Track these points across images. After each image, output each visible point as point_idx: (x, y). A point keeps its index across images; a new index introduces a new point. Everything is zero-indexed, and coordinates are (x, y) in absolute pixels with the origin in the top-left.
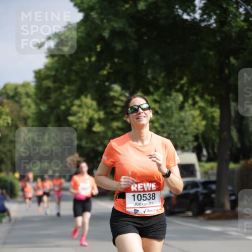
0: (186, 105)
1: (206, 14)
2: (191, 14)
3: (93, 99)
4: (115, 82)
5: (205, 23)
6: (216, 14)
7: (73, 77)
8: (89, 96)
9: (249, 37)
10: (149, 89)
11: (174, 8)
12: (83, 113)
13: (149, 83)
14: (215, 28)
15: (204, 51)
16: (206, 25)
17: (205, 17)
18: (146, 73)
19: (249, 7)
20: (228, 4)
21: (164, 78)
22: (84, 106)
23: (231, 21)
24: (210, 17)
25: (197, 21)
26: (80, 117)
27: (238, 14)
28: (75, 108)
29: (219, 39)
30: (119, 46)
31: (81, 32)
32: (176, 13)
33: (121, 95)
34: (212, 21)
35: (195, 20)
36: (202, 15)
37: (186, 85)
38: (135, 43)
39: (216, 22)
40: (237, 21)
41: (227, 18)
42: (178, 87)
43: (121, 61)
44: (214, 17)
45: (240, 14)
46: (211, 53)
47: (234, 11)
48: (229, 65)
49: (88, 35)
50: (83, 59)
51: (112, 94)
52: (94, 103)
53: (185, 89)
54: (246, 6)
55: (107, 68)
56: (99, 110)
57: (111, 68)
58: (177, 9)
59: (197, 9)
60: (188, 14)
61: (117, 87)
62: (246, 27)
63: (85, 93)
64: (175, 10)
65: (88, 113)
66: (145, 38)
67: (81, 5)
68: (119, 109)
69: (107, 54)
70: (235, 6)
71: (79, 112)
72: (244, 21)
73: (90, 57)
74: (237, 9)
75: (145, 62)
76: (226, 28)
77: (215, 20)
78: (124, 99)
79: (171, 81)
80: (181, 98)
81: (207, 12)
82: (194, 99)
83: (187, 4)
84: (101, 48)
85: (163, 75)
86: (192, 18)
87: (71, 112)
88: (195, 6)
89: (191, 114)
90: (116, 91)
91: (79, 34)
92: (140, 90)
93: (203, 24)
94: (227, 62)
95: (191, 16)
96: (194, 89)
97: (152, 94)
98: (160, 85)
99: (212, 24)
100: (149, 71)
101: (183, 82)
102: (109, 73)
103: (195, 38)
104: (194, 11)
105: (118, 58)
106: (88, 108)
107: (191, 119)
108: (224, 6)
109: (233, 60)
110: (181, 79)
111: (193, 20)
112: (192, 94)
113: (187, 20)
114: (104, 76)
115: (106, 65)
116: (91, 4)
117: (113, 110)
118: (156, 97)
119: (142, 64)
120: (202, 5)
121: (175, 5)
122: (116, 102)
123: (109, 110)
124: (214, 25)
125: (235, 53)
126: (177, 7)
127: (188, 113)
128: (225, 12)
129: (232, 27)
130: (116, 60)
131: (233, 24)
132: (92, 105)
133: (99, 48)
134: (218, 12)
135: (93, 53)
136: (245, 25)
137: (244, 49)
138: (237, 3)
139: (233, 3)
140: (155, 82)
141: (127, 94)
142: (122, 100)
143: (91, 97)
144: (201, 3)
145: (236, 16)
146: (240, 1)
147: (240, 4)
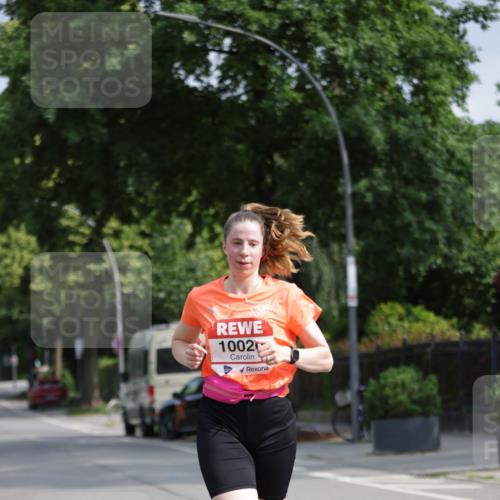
0: (198, 240)
1: (230, 77)
2: (203, 78)
3: (29, 232)
4: (68, 202)
5: (228, 95)
6: (246, 77)
8: (23, 227)
9: (307, 117)
10: (130, 213)
11: (171, 66)
12: (13, 258)
13: (131, 202)
14: (244, 102)
15: (228, 143)
16: (228, 98)
17: (228, 82)
18: (125, 183)
19: (305, 66)
20: (268, 61)
21: (157, 192)
22: (13, 246)
23: (273, 89)
24: (236, 83)
25: (214, 90)
26: (7, 266)
27: (285, 77)
29: (253, 122)
30: (73, 137)
31: (5, 112)
32: (176, 76)
33: (81, 224)
34: (240, 90)
35: (210, 89)
36: (222, 80)
37: (196, 204)
38: (104, 131)
39: (246, 93)
40: (284, 91)
41: (265, 85)
42: (182, 208)
43: (79, 163)
44: (243, 84)
45: (289, 77)
46: (240, 147)
47: (279, 72)
48: (272, 168)
49: (18, 117)
50: (11, 160)
51: (64, 222)
52: (33, 240)
53: (196, 211)
54: (300, 64)
55: (54, 176)
56: (41, 251)
57: (60, 175)
58: (177, 69)
59: (213, 68)
60: (198, 79)
61: (72, 210)
62: (300, 101)
63: (15, 222)
64: (173, 71)
65: (22, 258)
66: (122, 121)
67: (4, 63)
68: (78, 250)
69: (54, 150)
70: (280, 63)
71: (6, 256)
72: (300, 88)
73: (22, 157)
74: (284, 68)
75: (122, 164)
76: (265, 103)
77: (246, 87)
78: (86, 231)
79: (170, 198)
80: (189, 228)
81: (231, 74)
82: (212, 230)
83: (194, 60)
84: (42, 138)
85: (156, 184)
86: (204, 85)
88: (208, 64)
89: (207, 257)
90: (71, 218)
91: (2, 115)
92: (114, 215)
93: (224, 97)
94: (269, 162)
95: (201, 81)
96: (212, 211)
97: (137, 221)
98: (149, 205)
99: (239, 96)
100: (130, 181)
101: (191, 199)
102: (57, 185)
103: (210, 120)
104: (207, 73)
105: (73, 157)
106: (22, 248)
107: (208, 266)
108: (261, 63)
109: (279, 160)
110: (189, 194)
111: (206, 88)
112: (208, 220)
113: (195, 89)
114: (49, 190)
115: (52, 172)
116: (21, 61)
118: (144, 227)
119: (117, 167)
120: (221, 62)
121: (173, 63)
122: (72, 238)
124: (244, 98)
125: (282, 147)
126: (177, 65)
127: (202, 255)
128: (263, 73)
129: (276, 101)
130: (70, 162)
131: (278, 96)
132: (29, 244)
133: (38, 140)
134: (249, 74)
135: (28, 149)
136: (299, 97)
137: (298, 140)
138: (283, 58)
139: (275, 59)
140: (142, 200)
141: (91, 222)
142: (83, 234)
143: (27, 228)
144: (219, 58)
145: (282, 81)
146: (288, 55)
147: (288, 61)
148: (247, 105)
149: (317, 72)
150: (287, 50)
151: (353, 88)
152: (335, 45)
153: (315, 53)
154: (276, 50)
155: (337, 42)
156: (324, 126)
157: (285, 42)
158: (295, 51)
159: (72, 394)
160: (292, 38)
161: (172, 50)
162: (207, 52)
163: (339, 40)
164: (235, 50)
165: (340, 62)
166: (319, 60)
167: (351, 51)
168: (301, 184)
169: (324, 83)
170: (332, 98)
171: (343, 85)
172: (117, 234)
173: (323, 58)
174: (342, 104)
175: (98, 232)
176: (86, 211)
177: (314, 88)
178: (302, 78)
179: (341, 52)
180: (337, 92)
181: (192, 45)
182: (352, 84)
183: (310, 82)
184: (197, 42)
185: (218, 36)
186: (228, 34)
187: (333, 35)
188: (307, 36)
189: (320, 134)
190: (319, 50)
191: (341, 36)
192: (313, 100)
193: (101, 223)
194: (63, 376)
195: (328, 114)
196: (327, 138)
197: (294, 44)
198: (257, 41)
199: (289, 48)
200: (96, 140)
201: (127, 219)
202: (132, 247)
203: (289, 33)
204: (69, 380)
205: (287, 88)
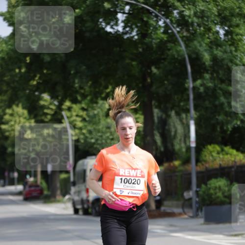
1: (129, 26)
2: (114, 27)
3: (24, 108)
4: (44, 92)
5: (128, 36)
6: (137, 27)
7: (5, 88)
8: (20, 105)
9: (169, 48)
10: (77, 98)
11: (98, 21)
12: (15, 121)
13: (77, 92)
14: (136, 39)
15: (128, 61)
16: (128, 38)
17: (127, 29)
18: (74, 82)
19: (168, 21)
20: (148, 18)
21: (90, 87)
22: (16, 115)
23: (151, 33)
24: (132, 29)
25: (121, 33)
26: (12, 126)
27: (157, 26)
28: (7, 117)
29: (141, 50)
30: (47, 58)
32: (100, 26)
33: (51, 104)
34: (134, 33)
35: (118, 33)
36: (124, 28)
37: (111, 93)
39: (137, 35)
40: (157, 34)
41: (147, 31)
42: (103, 95)
43: (50, 72)
44: (136, 30)
45: (160, 26)
46: (134, 63)
47: (154, 24)
48: (151, 74)
50: (14, 70)
51: (42, 103)
52: (26, 112)
54: (165, 19)
55: (37, 78)
56: (30, 118)
57: (40, 78)
58: (101, 22)
59: (120, 22)
60: (112, 27)
61: (46, 96)
62: (165, 39)
63: (16, 103)
64: (99, 23)
65: (20, 122)
67: (10, 19)
68: (49, 117)
70: (155, 19)
71: (11, 121)
72: (165, 32)
73: (20, 68)
74: (157, 21)
75: (72, 72)
76: (147, 40)
77: (137, 31)
78: (53, 107)
79: (97, 90)
80: (107, 106)
81: (129, 25)
83: (110, 18)
84: (30, 59)
85: (90, 83)
86: (115, 31)
87: (4, 120)
88: (117, 20)
90: (46, 101)
91: (9, 47)
92: (68, 98)
93: (126, 37)
94: (149, 71)
95: (114, 29)
97: (80, 102)
98: (86, 93)
99: (134, 36)
100: (76, 81)
101: (108, 90)
102: (38, 83)
103: (118, 49)
104: (117, 24)
105: (46, 68)
106: (20, 116)
108: (145, 19)
109: (154, 70)
110: (107, 88)
111: (116, 32)
113: (110, 33)
114: (34, 86)
115: (35, 76)
117: (43, 118)
118: (83, 105)
119: (70, 74)
120: (124, 18)
121: (99, 19)
122: (46, 111)
123: (39, 118)
124: (136, 37)
125: (156, 63)
126: (101, 20)
128: (146, 24)
129: (153, 39)
130: (45, 71)
131: (154, 36)
132: (23, 114)
133: (28, 60)
134: (139, 25)
135: (23, 64)
136: (165, 37)
137: (164, 59)
138: (157, 16)
139: (152, 17)
140: (82, 91)
141: (56, 103)
142: (52, 109)
143: (22, 105)
144: (123, 16)
145: (156, 28)
146: (159, 15)
147: (159, 18)
148: (138, 41)
149: (174, 24)
150: (159, 12)
151: (193, 32)
152: (184, 9)
153: (173, 13)
154: (153, 12)
155: (185, 8)
156: (178, 52)
157: (158, 8)
158: (163, 13)
159: (46, 192)
160: (161, 6)
161: (98, 12)
162: (116, 13)
163: (186, 7)
164: (131, 12)
165: (187, 18)
166: (176, 17)
167: (192, 12)
168: (166, 82)
169: (178, 29)
170: (182, 38)
171: (188, 31)
172: (69, 109)
173: (177, 16)
174: (188, 41)
175: (60, 108)
176: (53, 97)
177: (173, 32)
178: (167, 27)
179: (187, 13)
180: (185, 34)
181: (109, 9)
182: (193, 30)
183: (171, 29)
184: (111, 8)
185: (123, 5)
186: (127, 4)
187: (183, 4)
188: (169, 5)
189: (176, 56)
190: (175, 12)
191: (187, 5)
192: (172, 38)
193: (61, 103)
194: (41, 183)
195: (180, 46)
196: (180, 58)
197: (162, 9)
198: (143, 7)
199: (160, 11)
200: (59, 59)
201: (75, 101)
202: (77, 116)
203: (160, 3)
204: (44, 185)
205: (158, 32)
